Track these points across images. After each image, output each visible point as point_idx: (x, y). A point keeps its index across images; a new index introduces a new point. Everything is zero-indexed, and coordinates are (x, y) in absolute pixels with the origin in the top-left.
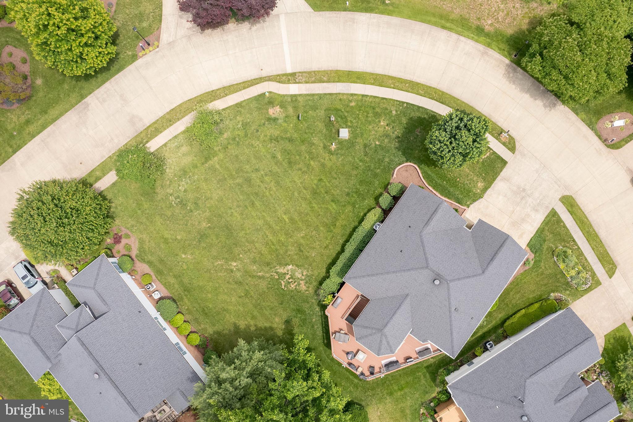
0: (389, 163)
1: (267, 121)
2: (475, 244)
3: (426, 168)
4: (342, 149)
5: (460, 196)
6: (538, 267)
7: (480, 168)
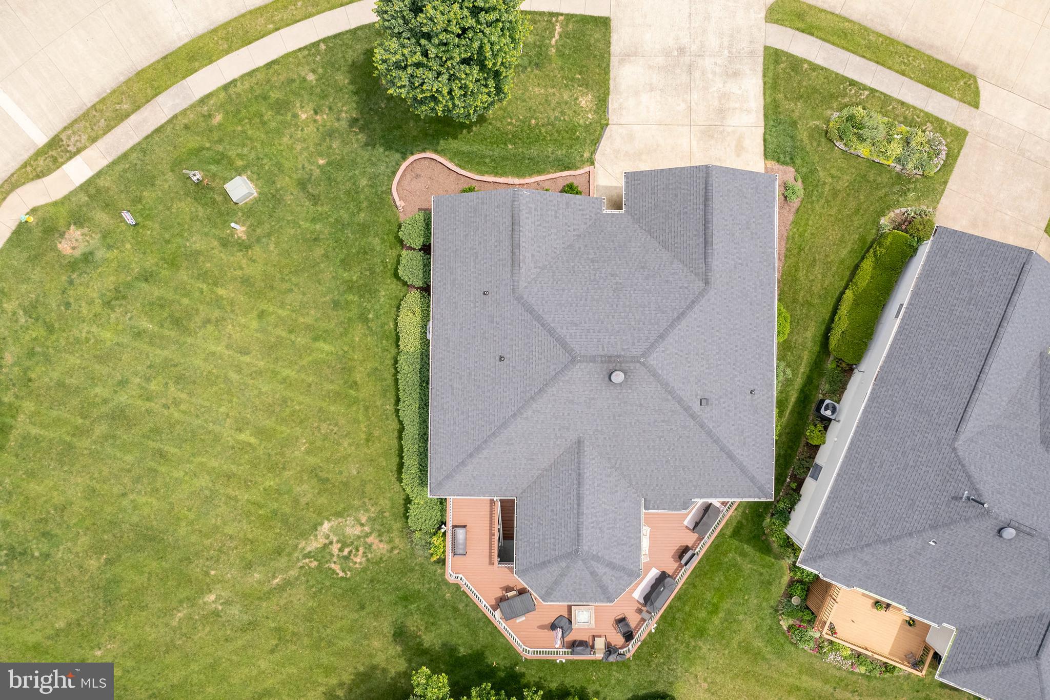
0: (372, 186)
1: (73, 271)
2: (649, 232)
3: (454, 144)
4: (260, 223)
5: (559, 153)
6: (817, 186)
7: (562, 69)
